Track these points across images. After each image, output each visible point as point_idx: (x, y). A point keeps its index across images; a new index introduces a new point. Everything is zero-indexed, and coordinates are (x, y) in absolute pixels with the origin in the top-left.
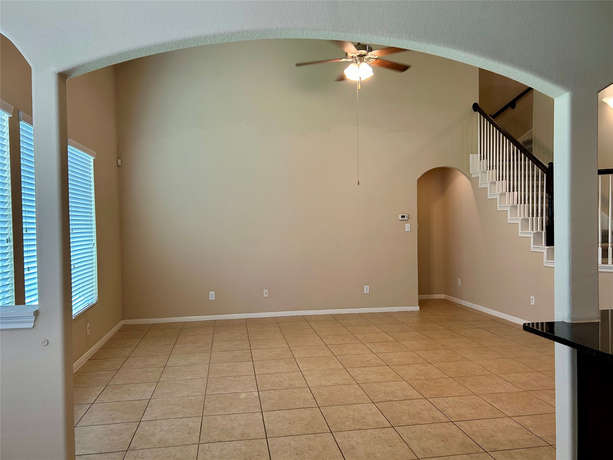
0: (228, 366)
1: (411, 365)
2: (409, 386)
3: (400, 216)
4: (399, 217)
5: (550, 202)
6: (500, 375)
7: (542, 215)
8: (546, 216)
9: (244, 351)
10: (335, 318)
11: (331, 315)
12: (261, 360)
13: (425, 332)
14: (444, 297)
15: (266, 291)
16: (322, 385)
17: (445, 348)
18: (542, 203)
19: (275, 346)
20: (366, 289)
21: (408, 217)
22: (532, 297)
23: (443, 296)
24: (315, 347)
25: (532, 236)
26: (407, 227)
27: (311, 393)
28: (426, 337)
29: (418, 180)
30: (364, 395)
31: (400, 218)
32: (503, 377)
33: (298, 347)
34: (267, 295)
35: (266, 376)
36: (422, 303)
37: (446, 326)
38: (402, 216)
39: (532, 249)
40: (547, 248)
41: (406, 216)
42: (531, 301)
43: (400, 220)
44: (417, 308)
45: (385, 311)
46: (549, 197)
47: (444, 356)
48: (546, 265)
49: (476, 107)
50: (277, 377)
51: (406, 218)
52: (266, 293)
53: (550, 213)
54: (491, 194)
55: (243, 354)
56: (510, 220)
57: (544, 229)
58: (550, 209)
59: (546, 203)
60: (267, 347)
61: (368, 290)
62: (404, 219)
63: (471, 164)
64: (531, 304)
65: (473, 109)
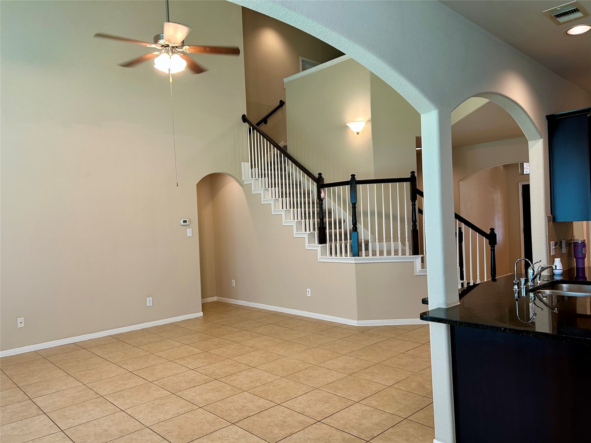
0: (13, 429)
1: (238, 374)
2: (254, 396)
3: (182, 221)
4: (180, 222)
5: (321, 206)
6: (320, 365)
7: (314, 218)
8: (317, 218)
9: (22, 404)
10: (118, 339)
11: (110, 336)
12: (56, 409)
13: (224, 336)
14: (217, 299)
15: (19, 320)
16: (161, 420)
17: (255, 349)
18: (313, 207)
19: (64, 388)
20: (149, 301)
21: (189, 222)
22: (308, 290)
23: (215, 299)
24: (118, 377)
25: (306, 236)
26: (189, 232)
27: (156, 434)
28: (230, 342)
29: (197, 185)
30: (217, 419)
31: (182, 223)
32: (324, 366)
33: (97, 382)
34: (23, 325)
35: (79, 428)
36: (205, 307)
37: (240, 327)
38: (183, 221)
39: (307, 247)
40: (321, 246)
41: (188, 221)
42: (308, 293)
43: (182, 225)
44: (201, 314)
45: (170, 323)
46: (320, 202)
47: (261, 358)
48: (320, 261)
49: (244, 119)
50: (95, 425)
51: (187, 223)
52: (21, 323)
53: (321, 216)
54: (264, 200)
55: (23, 408)
56: (285, 223)
57: (316, 230)
58: (321, 212)
59: (317, 208)
60: (53, 391)
61: (151, 302)
62: (186, 224)
63: (243, 171)
64: (308, 295)
65: (243, 120)
